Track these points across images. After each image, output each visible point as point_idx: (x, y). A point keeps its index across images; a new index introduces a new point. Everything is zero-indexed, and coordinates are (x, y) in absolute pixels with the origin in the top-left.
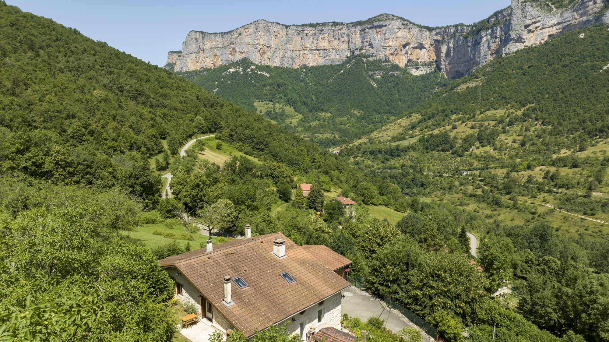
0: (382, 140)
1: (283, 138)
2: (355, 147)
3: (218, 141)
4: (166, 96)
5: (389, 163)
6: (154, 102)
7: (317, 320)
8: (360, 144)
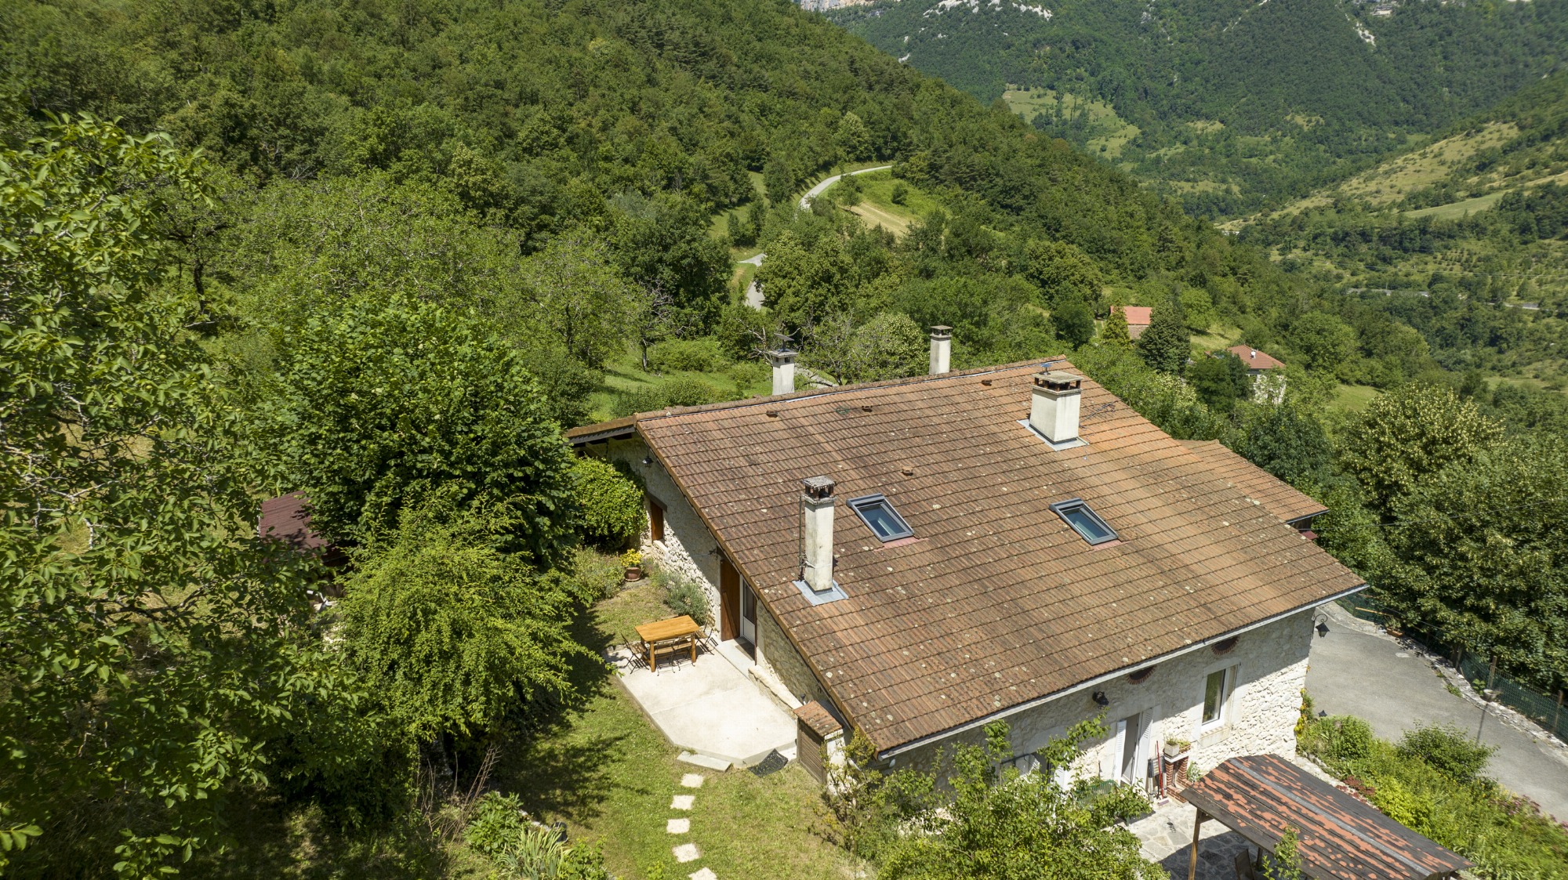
0: (1375, 202)
1: (1079, 177)
2: (1289, 220)
3: (897, 181)
4: (770, 60)
5: (1391, 269)
6: (739, 75)
7: (1200, 708)
8: (1306, 213)
